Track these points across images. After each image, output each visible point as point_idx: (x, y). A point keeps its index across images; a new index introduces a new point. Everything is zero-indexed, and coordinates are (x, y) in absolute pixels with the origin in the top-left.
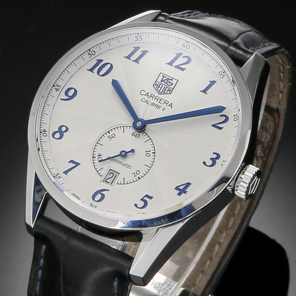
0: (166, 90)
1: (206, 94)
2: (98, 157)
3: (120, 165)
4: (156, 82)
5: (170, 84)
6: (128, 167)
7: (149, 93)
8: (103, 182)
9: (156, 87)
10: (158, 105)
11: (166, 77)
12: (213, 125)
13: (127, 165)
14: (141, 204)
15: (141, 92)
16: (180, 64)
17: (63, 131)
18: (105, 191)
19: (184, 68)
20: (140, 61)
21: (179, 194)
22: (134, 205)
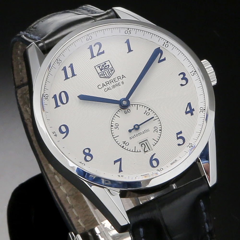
0: (110, 72)
1: (133, 51)
2: (125, 144)
3: (140, 136)
4: (99, 74)
5: (107, 67)
6: (147, 132)
7: (104, 83)
8: (145, 153)
9: (103, 76)
10: (117, 84)
11: (101, 66)
12: (159, 62)
13: (145, 131)
14: (181, 141)
15: (99, 87)
16: (98, 51)
17: (88, 152)
18: (154, 156)
19: (103, 51)
20: (75, 73)
21: (192, 114)
22: (178, 146)
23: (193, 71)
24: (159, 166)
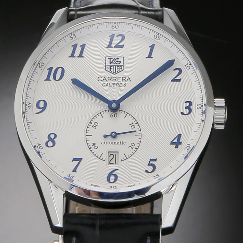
0: (118, 69)
1: (152, 58)
2: (94, 146)
3: (113, 145)
4: (106, 66)
5: (118, 63)
6: (122, 144)
7: (106, 77)
8: (108, 165)
9: (109, 70)
10: (119, 84)
11: (112, 59)
12: (172, 81)
13: (120, 142)
14: (150, 168)
15: (99, 79)
16: (117, 43)
17: (53, 138)
18: (116, 171)
19: (122, 45)
20: (83, 54)
21: (177, 147)
22: (145, 172)
23: (200, 105)
24: (115, 183)
